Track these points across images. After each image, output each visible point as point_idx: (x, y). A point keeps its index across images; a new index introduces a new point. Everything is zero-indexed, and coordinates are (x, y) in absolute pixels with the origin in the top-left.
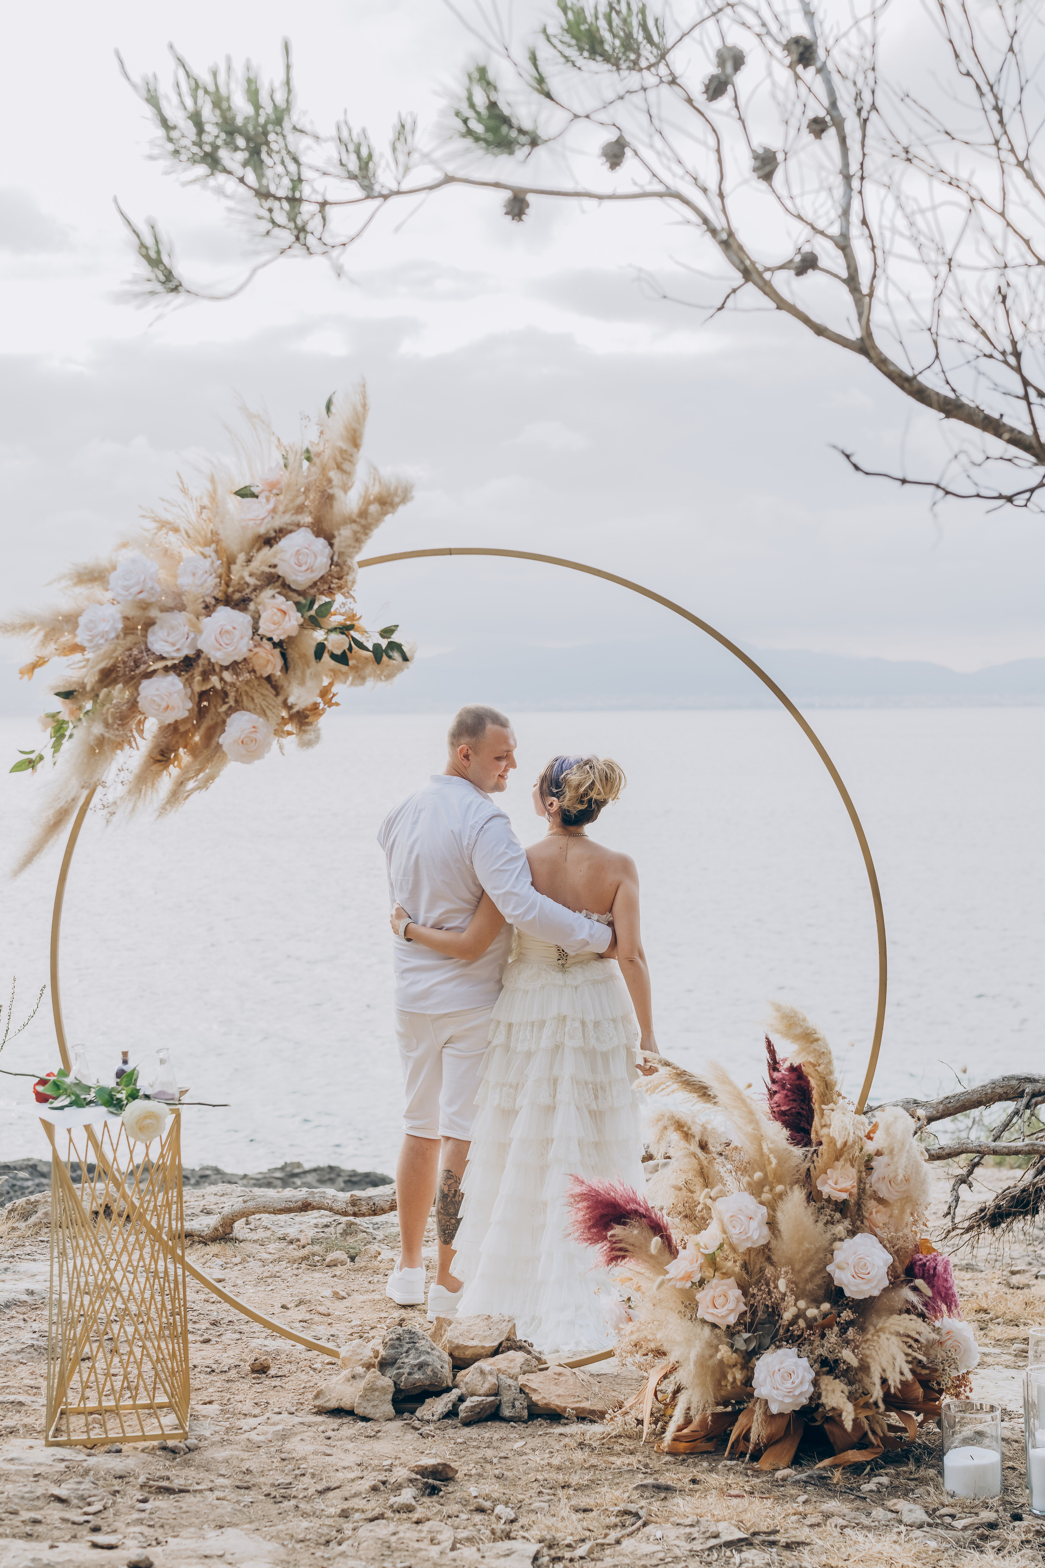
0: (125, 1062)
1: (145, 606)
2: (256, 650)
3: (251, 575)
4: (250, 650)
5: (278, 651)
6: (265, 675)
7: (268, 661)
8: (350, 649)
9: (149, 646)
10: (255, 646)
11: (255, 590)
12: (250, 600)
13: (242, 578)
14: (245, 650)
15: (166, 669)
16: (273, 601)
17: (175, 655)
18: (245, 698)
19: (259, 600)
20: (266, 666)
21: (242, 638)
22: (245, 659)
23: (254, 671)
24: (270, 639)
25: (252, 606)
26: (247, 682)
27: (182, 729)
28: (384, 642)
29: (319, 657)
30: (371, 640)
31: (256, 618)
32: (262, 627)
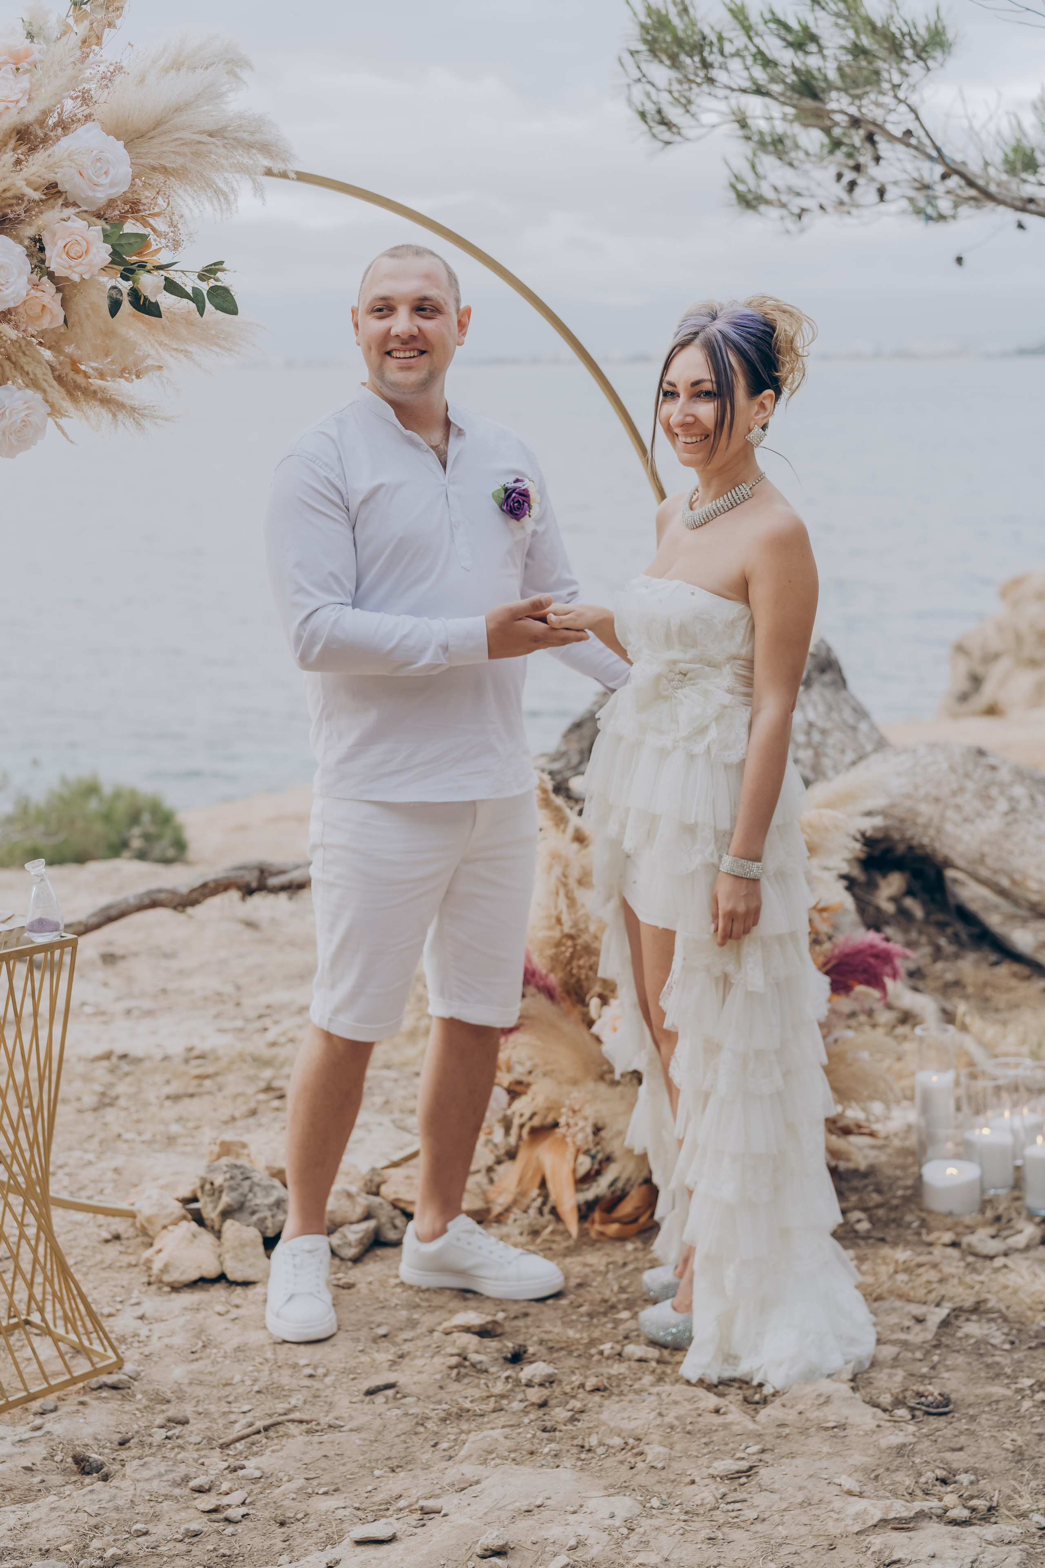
5: (60, 296)
7: (44, 310)
10: (31, 288)
11: (29, 207)
19: (40, 222)
28: (204, 287)
29: (115, 307)
30: (189, 283)
31: (37, 247)
32: (55, 261)
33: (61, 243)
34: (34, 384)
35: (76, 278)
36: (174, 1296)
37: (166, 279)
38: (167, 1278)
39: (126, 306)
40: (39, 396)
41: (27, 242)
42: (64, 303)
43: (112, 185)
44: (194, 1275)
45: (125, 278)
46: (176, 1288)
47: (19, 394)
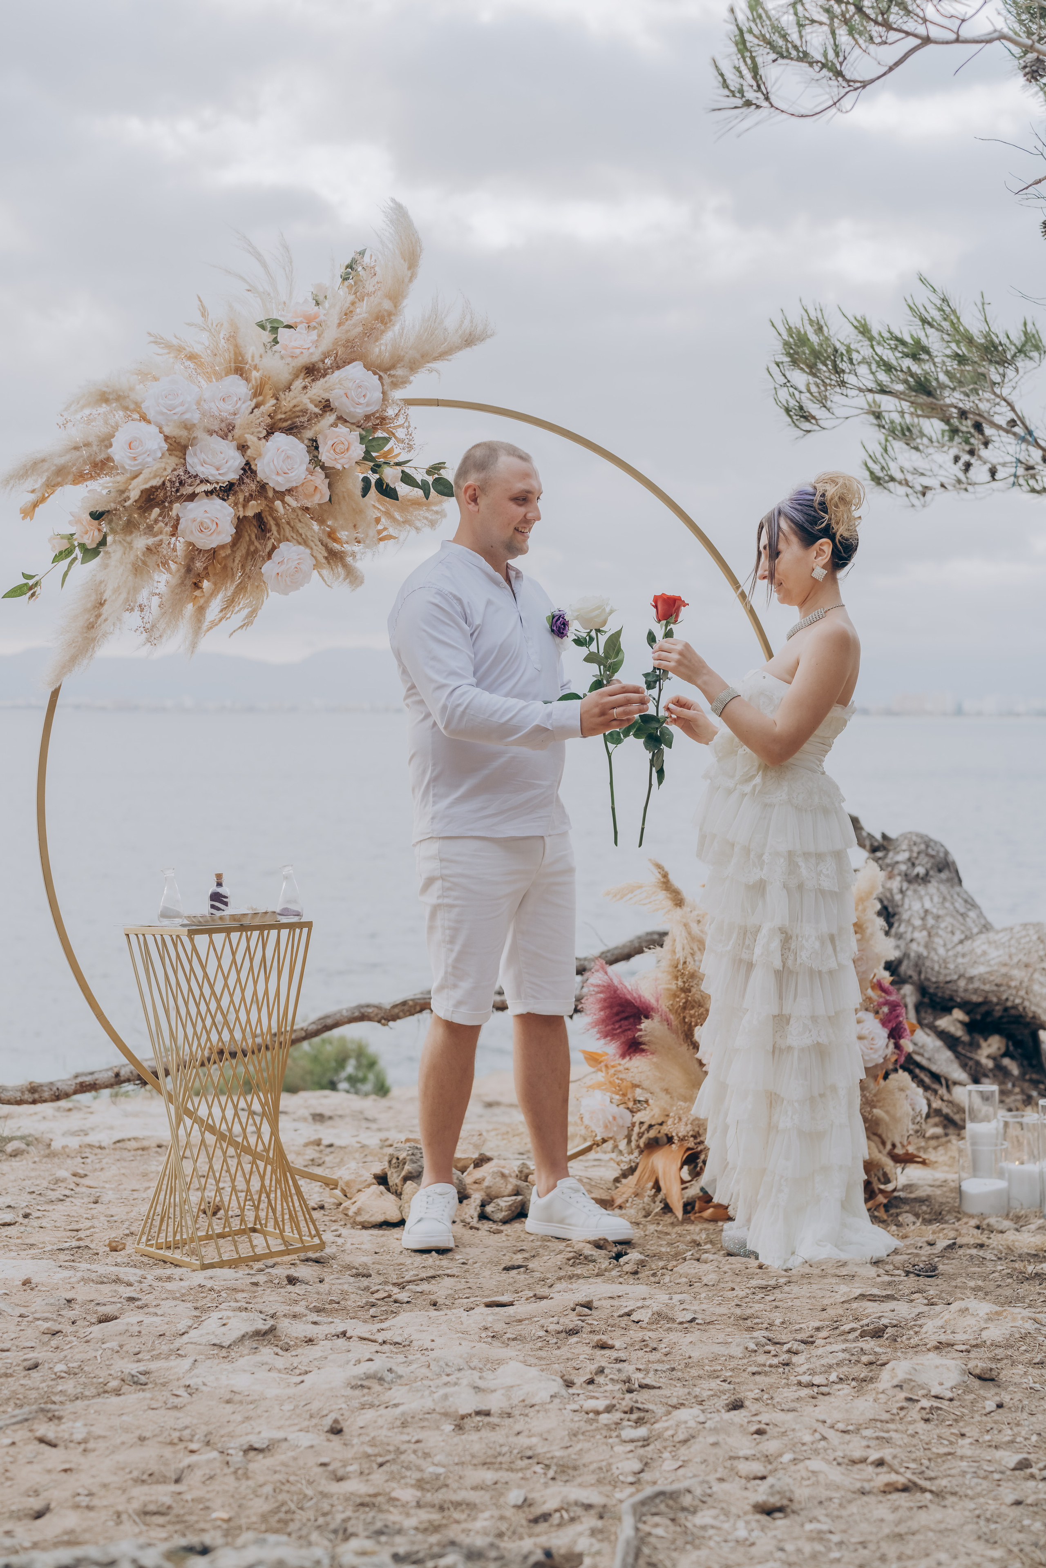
0: (219, 884)
1: (188, 427)
2: (309, 477)
3: (312, 401)
5: (328, 480)
6: (311, 505)
7: (316, 490)
9: (189, 468)
10: (311, 473)
11: (310, 418)
12: (303, 427)
13: (299, 405)
14: (303, 475)
15: (208, 493)
17: (220, 478)
20: (312, 495)
21: (301, 464)
22: (296, 487)
24: (325, 468)
25: (309, 434)
27: (223, 554)
28: (430, 479)
29: (365, 491)
30: (419, 476)
31: (314, 446)
32: (325, 455)
33: (330, 443)
34: (305, 543)
35: (339, 467)
36: (364, 1231)
37: (403, 472)
38: (359, 1219)
39: (373, 489)
40: (308, 551)
41: (306, 441)
42: (330, 486)
43: (368, 405)
44: (380, 1218)
45: (374, 471)
46: (365, 1226)
47: (295, 548)
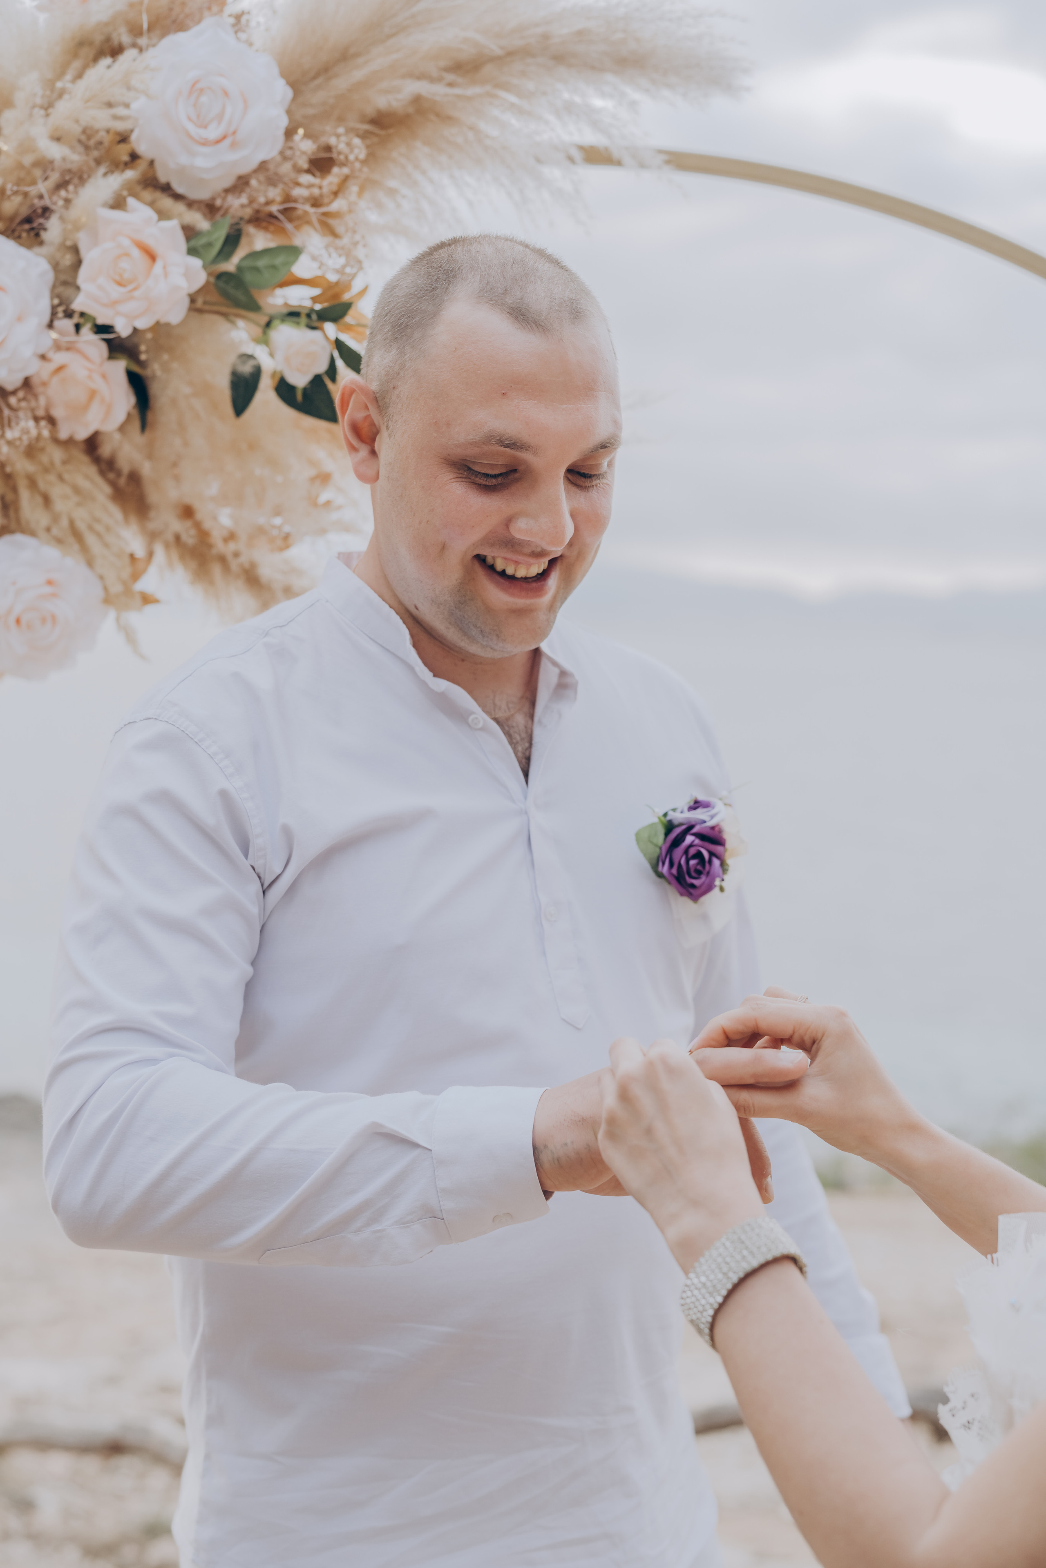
2: (60, 358)
4: (43, 357)
5: (120, 367)
6: (82, 434)
7: (93, 394)
8: (332, 372)
10: (58, 347)
11: (62, 185)
12: (46, 211)
13: (27, 146)
14: (28, 352)
16: (117, 214)
18: (25, 495)
19: (75, 212)
20: (86, 407)
21: (19, 319)
22: (27, 383)
23: (52, 421)
24: (102, 329)
25: (53, 232)
26: (31, 451)
29: (243, 396)
34: (73, 539)
35: (122, 324)
37: (334, 340)
42: (134, 381)
43: (236, 146)
47: (38, 559)
